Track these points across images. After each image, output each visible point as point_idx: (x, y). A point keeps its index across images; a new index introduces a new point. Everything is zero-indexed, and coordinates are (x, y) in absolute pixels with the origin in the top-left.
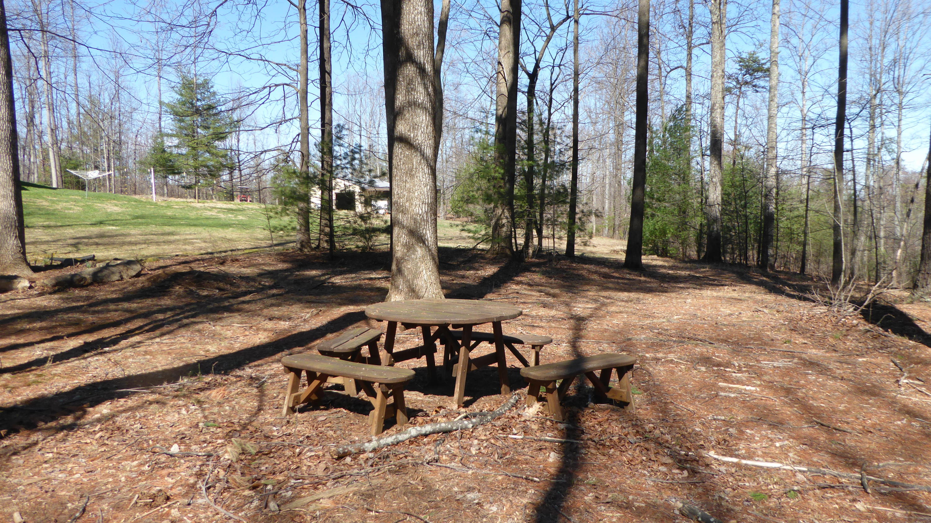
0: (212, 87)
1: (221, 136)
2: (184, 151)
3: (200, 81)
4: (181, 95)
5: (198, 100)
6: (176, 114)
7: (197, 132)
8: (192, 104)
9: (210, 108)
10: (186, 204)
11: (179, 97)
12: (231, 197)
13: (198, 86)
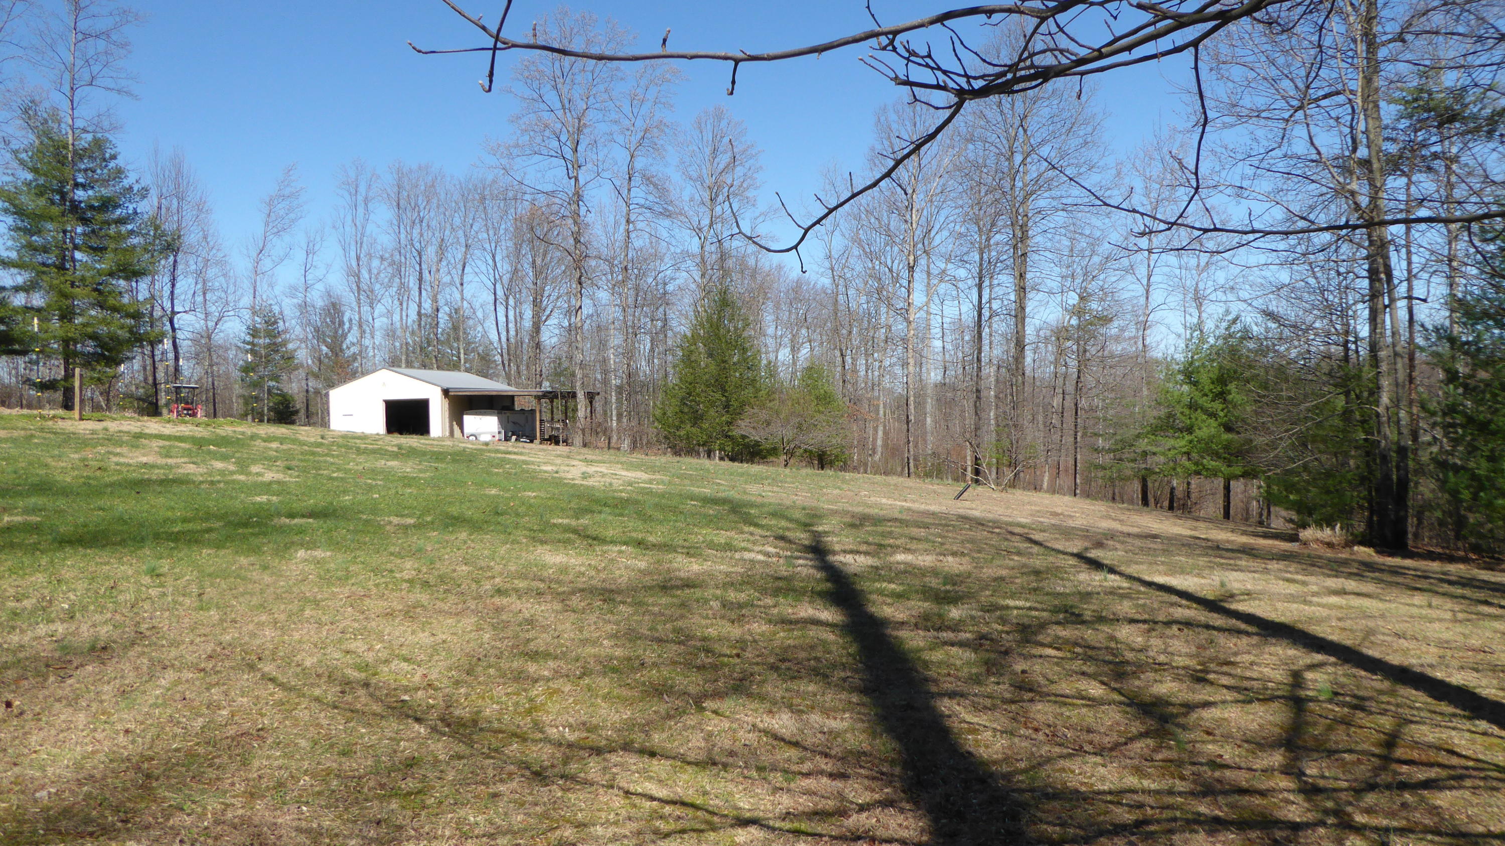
0: (114, 157)
1: (132, 273)
2: (38, 300)
3: (84, 144)
4: (35, 170)
5: (77, 185)
6: (19, 212)
7: (73, 260)
8: (63, 195)
9: (107, 204)
10: (39, 422)
11: (30, 176)
12: (152, 409)
13: (79, 155)
